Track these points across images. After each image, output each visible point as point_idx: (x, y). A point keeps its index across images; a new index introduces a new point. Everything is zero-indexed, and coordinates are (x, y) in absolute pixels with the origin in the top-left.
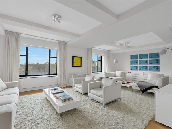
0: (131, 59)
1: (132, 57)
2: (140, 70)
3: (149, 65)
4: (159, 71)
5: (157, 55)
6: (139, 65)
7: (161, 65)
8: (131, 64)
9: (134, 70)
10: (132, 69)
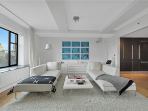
0: (63, 46)
1: (64, 44)
2: (73, 58)
3: (80, 54)
4: (88, 59)
5: (87, 44)
6: (71, 54)
7: (90, 54)
8: (63, 52)
9: (66, 59)
10: (63, 58)
